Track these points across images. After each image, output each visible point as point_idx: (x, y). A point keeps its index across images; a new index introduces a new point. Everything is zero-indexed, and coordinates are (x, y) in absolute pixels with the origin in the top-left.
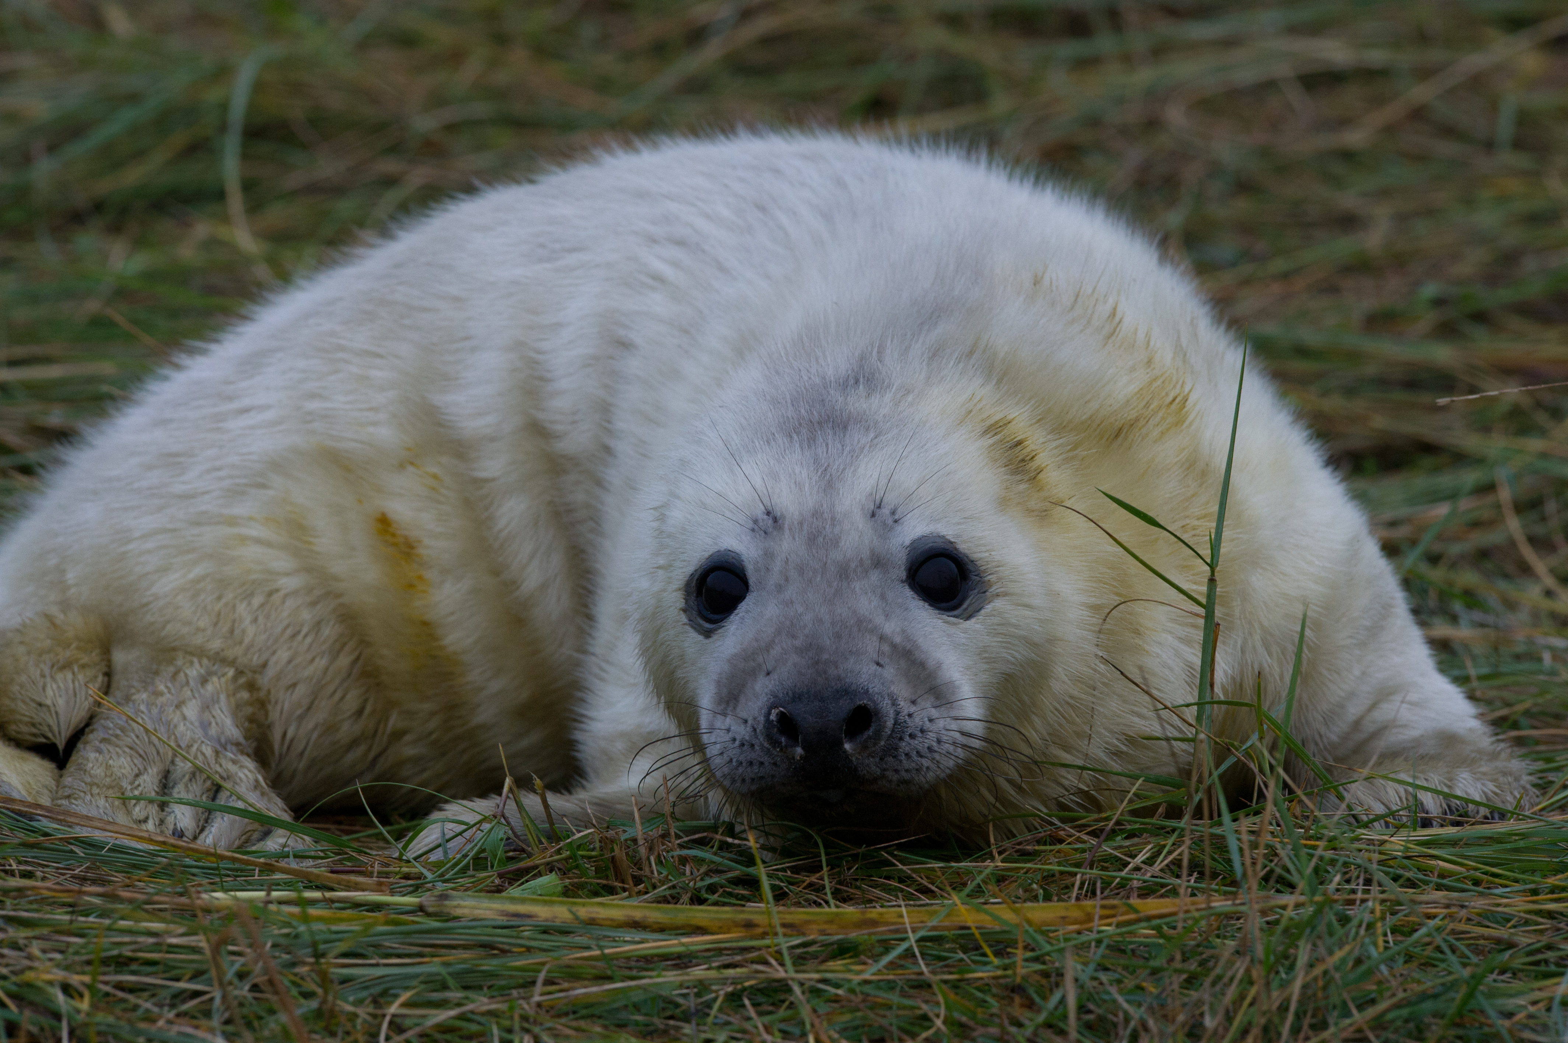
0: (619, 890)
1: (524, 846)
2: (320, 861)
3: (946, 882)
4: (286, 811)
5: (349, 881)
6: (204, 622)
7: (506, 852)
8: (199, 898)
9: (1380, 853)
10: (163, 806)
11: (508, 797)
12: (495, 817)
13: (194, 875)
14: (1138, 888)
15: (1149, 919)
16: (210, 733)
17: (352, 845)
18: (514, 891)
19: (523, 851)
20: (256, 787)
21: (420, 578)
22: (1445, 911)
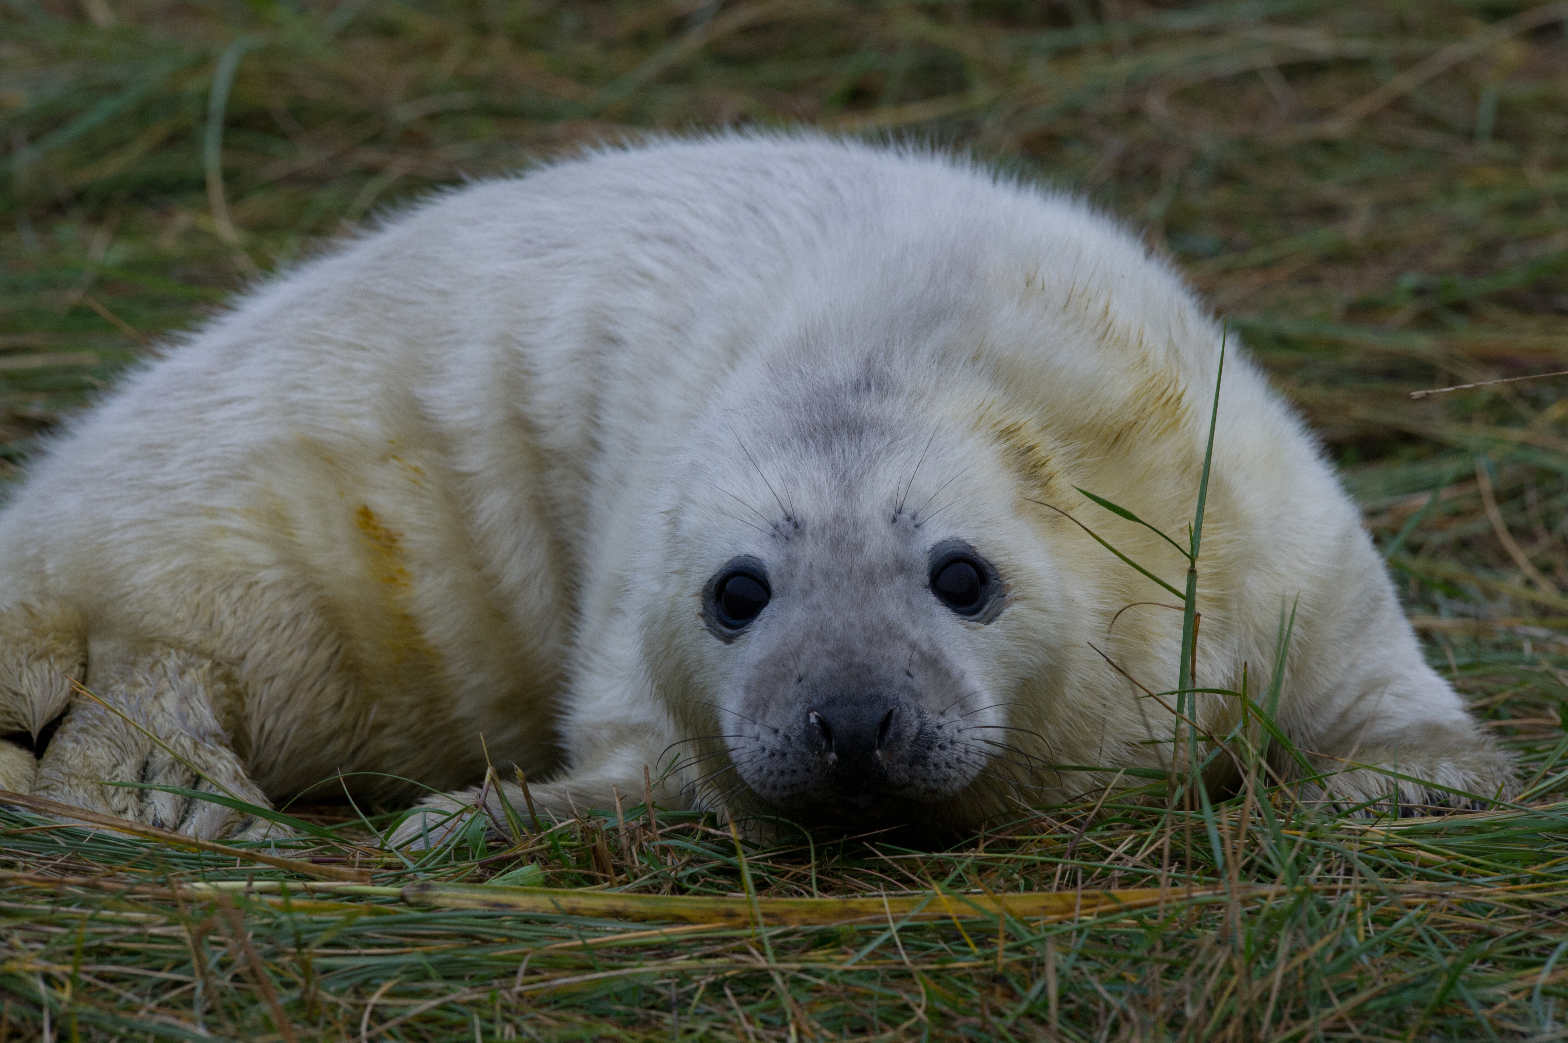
0: (601, 880)
1: (506, 836)
2: (302, 851)
3: (926, 872)
4: (265, 802)
5: (330, 871)
6: (183, 614)
7: (487, 842)
8: (180, 888)
9: (1361, 843)
10: (142, 795)
11: (488, 789)
12: (476, 806)
13: (176, 865)
14: (1120, 878)
15: (1130, 908)
16: (189, 724)
17: (334, 835)
18: (496, 881)
19: (504, 840)
20: (235, 778)
21: (401, 571)
22: (1426, 901)
